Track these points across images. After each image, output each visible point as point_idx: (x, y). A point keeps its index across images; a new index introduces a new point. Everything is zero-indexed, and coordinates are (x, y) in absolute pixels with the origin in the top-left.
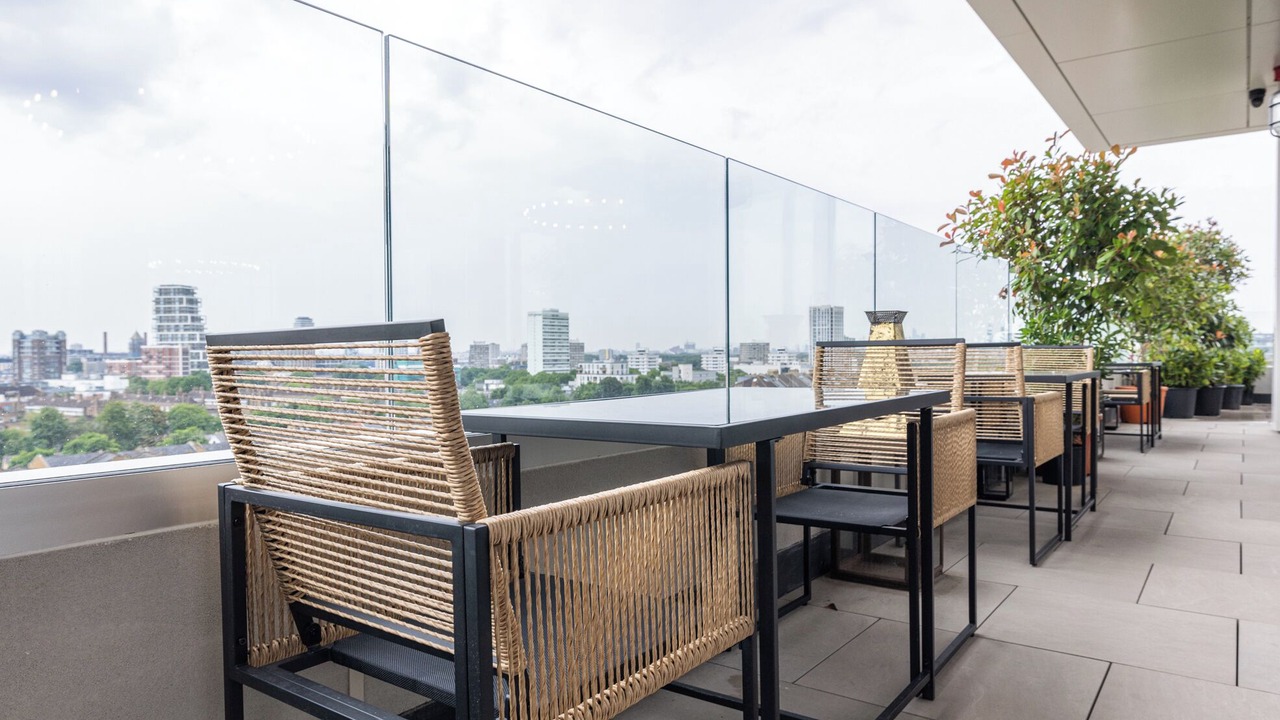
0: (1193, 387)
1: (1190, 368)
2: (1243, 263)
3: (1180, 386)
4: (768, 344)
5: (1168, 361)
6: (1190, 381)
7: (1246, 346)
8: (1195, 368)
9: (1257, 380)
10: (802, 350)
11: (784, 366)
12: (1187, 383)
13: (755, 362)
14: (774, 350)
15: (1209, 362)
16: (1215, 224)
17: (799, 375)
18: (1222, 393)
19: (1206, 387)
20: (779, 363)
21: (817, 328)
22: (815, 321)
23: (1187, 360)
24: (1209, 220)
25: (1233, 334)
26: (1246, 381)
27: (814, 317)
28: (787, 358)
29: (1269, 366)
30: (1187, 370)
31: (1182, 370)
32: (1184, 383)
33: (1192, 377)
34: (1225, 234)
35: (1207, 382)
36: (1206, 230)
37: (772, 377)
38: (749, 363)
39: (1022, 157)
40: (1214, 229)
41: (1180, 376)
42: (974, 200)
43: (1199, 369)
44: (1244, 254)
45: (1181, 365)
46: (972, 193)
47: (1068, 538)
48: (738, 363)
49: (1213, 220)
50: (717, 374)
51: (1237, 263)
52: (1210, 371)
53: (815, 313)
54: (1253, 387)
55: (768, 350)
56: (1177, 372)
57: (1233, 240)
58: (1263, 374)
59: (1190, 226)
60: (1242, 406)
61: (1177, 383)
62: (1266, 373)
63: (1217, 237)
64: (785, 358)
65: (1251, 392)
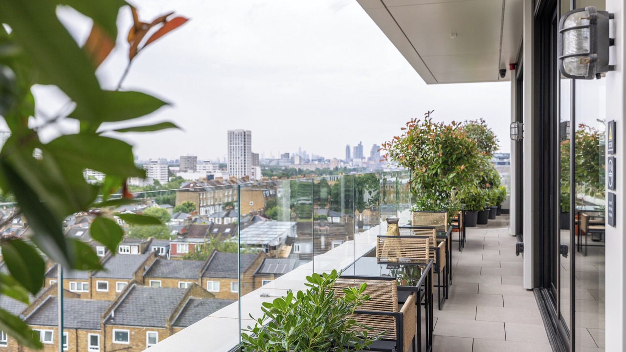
0: (476, 211)
1: (475, 201)
2: (496, 142)
3: (471, 210)
4: (196, 157)
5: (465, 198)
6: (475, 208)
7: (498, 187)
8: (477, 201)
9: (503, 203)
10: (222, 161)
11: (209, 174)
12: (474, 209)
13: (189, 171)
14: (200, 161)
15: (483, 198)
16: (484, 122)
17: (223, 181)
18: (489, 212)
19: (482, 211)
20: (205, 171)
21: (232, 146)
22: (231, 141)
23: (473, 197)
24: (481, 119)
25: (492, 181)
26: (498, 204)
27: (231, 138)
28: (211, 168)
29: (507, 195)
30: (473, 202)
31: (471, 202)
32: (472, 209)
33: (476, 206)
34: (488, 127)
35: (482, 208)
36: (480, 125)
37: (202, 182)
38: (186, 171)
39: (415, 121)
40: (483, 124)
41: (470, 205)
42: (396, 140)
43: (479, 201)
44: (497, 138)
45: (471, 200)
46: (395, 137)
47: (447, 298)
48: (179, 171)
49: (483, 120)
50: (154, 180)
51: (493, 143)
52: (483, 202)
53: (231, 135)
54: (501, 206)
55: (196, 161)
56: (469, 204)
57: (492, 130)
58: (505, 200)
59: (473, 122)
60: (496, 217)
61: (469, 209)
62: (506, 198)
63: (485, 128)
64: (210, 167)
65: (500, 209)
